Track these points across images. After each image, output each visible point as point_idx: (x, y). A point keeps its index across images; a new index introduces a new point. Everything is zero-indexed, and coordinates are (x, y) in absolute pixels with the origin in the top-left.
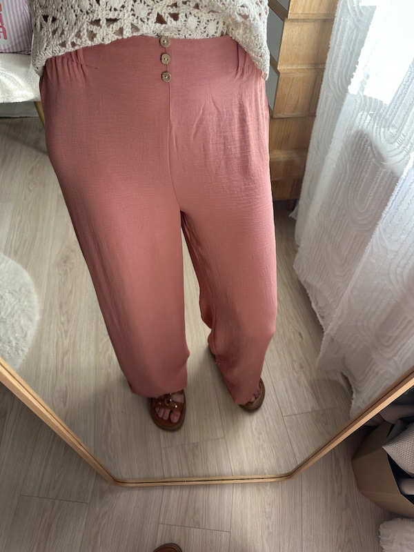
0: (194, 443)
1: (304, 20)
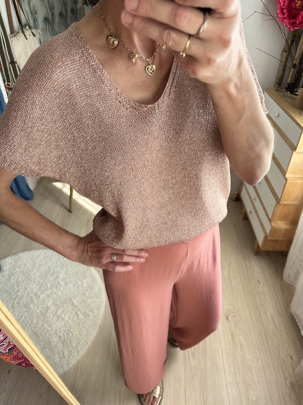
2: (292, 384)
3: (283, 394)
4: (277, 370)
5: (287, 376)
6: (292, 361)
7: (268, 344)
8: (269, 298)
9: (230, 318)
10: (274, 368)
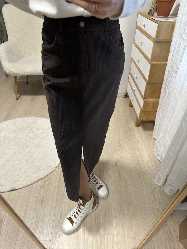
0: (101, 235)
1: (163, 42)
2: (160, 203)
3: (154, 209)
4: (150, 195)
5: (156, 198)
6: (160, 188)
7: (144, 179)
8: (145, 151)
9: (117, 164)
10: (148, 193)
